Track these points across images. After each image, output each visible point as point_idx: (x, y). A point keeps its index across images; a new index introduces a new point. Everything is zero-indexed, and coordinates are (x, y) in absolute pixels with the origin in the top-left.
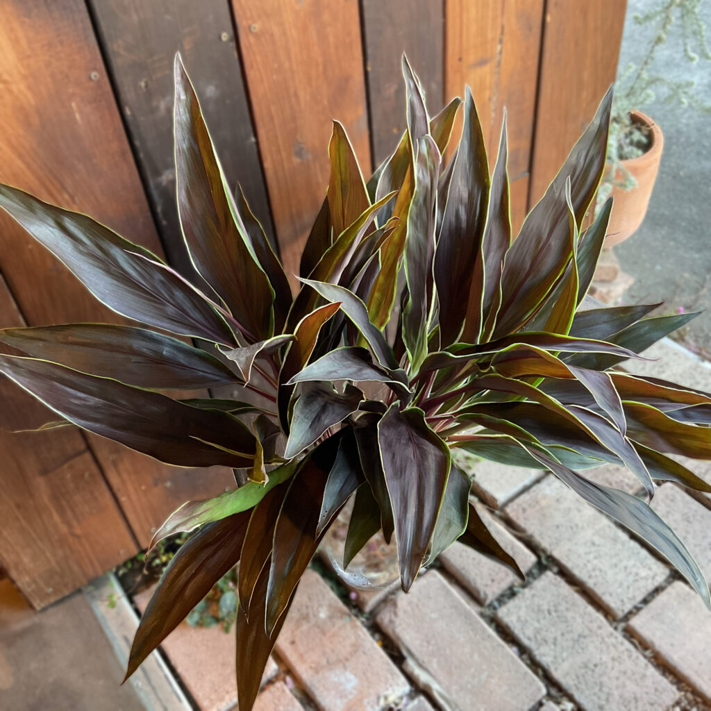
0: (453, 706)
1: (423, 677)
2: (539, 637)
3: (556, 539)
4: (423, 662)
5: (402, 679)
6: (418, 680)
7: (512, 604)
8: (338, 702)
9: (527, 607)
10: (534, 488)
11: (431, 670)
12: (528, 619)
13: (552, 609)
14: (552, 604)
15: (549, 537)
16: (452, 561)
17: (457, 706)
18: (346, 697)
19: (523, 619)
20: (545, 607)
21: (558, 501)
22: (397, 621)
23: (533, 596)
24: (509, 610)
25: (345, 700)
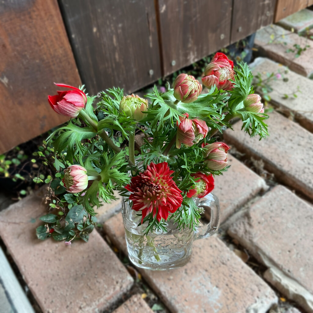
1: (293, 288)
4: (289, 271)
5: (269, 290)
6: (287, 291)
11: (299, 279)
16: (297, 177)
18: (211, 310)
22: (254, 231)
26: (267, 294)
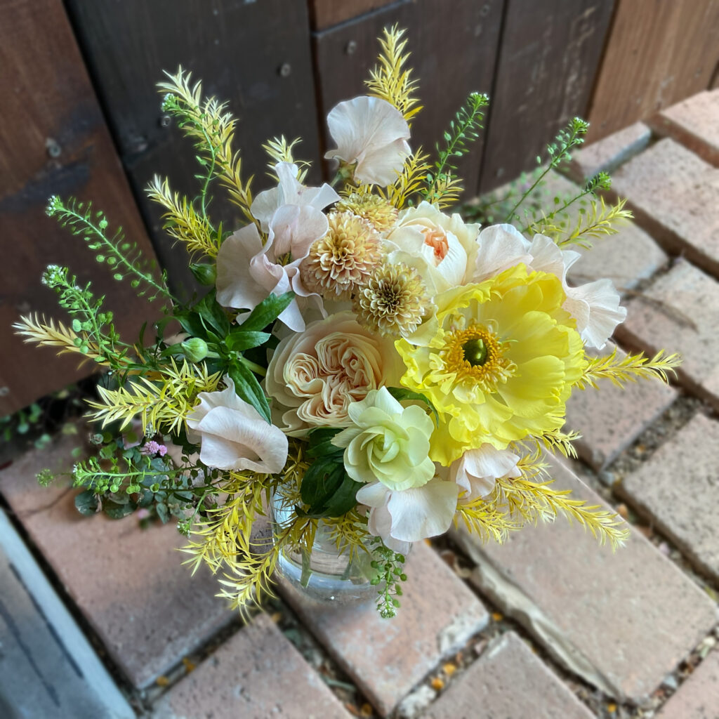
0: (571, 648)
1: (512, 598)
2: (698, 523)
3: (706, 362)
4: (509, 572)
5: (476, 603)
6: (504, 604)
7: (646, 469)
8: (370, 649)
9: (671, 474)
10: (660, 282)
11: (523, 585)
12: (677, 493)
13: (714, 475)
14: (713, 467)
15: (695, 359)
17: (577, 648)
18: (382, 638)
19: (668, 493)
20: (703, 473)
21: (700, 301)
23: (681, 454)
24: (642, 479)
25: (381, 645)
26: (472, 609)
